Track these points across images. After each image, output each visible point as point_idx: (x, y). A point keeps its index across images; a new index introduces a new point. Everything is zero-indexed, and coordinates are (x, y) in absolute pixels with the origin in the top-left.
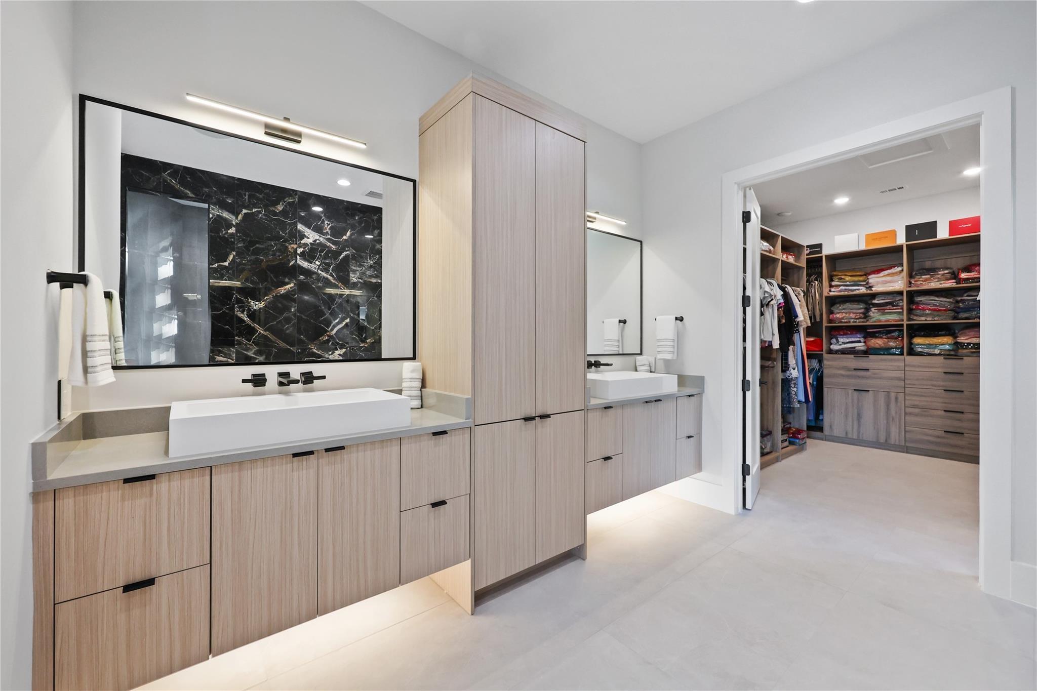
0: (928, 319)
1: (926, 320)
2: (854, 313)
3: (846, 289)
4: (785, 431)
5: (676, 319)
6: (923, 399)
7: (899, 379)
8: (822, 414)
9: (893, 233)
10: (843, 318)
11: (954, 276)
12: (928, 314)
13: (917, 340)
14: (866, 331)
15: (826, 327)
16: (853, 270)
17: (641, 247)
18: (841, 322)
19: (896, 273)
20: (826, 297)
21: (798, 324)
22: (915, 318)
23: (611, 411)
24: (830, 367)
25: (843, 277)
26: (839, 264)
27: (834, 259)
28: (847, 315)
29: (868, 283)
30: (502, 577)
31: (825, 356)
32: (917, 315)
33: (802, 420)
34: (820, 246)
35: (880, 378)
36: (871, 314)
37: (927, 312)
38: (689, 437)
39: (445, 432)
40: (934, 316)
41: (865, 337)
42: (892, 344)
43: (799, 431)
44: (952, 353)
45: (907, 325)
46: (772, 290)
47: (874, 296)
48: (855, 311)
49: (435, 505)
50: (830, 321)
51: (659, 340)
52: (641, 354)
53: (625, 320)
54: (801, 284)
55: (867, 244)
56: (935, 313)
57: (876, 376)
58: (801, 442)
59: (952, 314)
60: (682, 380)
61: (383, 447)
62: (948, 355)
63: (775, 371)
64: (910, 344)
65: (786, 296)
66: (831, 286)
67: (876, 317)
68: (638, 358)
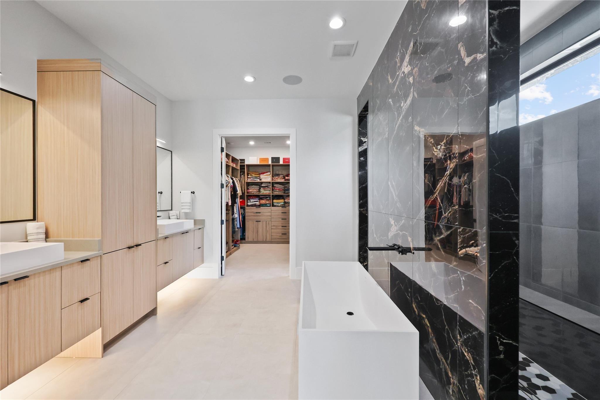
0: (278, 193)
1: (277, 193)
2: (255, 190)
3: (253, 180)
4: (233, 241)
5: (192, 192)
6: (276, 223)
7: (269, 216)
8: (245, 233)
9: (267, 159)
10: (252, 192)
11: (284, 178)
12: (277, 191)
13: (275, 201)
14: (259, 197)
15: (246, 195)
16: (255, 172)
17: (172, 154)
18: (251, 193)
19: (269, 175)
20: (246, 182)
21: (237, 195)
22: (274, 192)
23: (167, 239)
24: (248, 212)
25: (252, 174)
26: (251, 168)
27: (249, 166)
28: (253, 190)
29: (260, 178)
30: (117, 333)
31: (246, 207)
32: (274, 191)
33: (239, 236)
34: (244, 160)
35: (264, 216)
36: (261, 190)
37: (277, 190)
38: (199, 248)
39: (88, 260)
40: (279, 192)
41: (259, 200)
42: (267, 202)
43: (237, 241)
44: (284, 205)
45: (272, 195)
46: (229, 179)
47: (262, 183)
48: (256, 189)
49: (82, 301)
50: (248, 193)
51: (182, 203)
52: (172, 210)
53: (161, 192)
54: (238, 177)
55: (260, 162)
56: (279, 191)
57: (263, 215)
58: (238, 245)
59: (283, 191)
60: (196, 222)
61: (50, 274)
62: (283, 206)
63: (229, 215)
64: (273, 202)
65: (233, 182)
66: (248, 178)
67: (263, 192)
68: (171, 212)
